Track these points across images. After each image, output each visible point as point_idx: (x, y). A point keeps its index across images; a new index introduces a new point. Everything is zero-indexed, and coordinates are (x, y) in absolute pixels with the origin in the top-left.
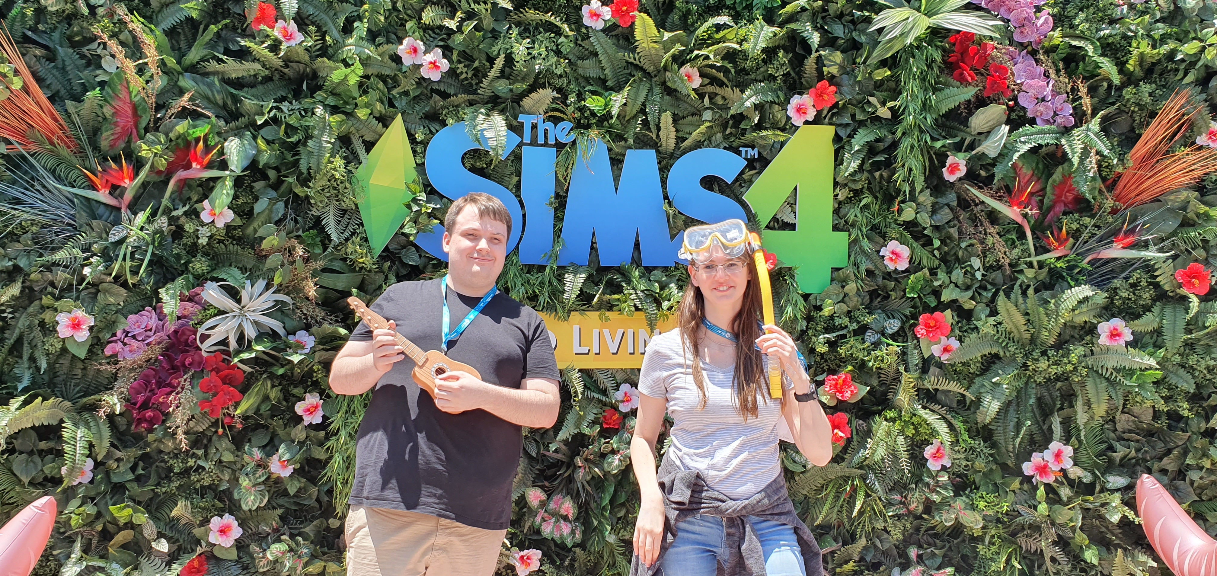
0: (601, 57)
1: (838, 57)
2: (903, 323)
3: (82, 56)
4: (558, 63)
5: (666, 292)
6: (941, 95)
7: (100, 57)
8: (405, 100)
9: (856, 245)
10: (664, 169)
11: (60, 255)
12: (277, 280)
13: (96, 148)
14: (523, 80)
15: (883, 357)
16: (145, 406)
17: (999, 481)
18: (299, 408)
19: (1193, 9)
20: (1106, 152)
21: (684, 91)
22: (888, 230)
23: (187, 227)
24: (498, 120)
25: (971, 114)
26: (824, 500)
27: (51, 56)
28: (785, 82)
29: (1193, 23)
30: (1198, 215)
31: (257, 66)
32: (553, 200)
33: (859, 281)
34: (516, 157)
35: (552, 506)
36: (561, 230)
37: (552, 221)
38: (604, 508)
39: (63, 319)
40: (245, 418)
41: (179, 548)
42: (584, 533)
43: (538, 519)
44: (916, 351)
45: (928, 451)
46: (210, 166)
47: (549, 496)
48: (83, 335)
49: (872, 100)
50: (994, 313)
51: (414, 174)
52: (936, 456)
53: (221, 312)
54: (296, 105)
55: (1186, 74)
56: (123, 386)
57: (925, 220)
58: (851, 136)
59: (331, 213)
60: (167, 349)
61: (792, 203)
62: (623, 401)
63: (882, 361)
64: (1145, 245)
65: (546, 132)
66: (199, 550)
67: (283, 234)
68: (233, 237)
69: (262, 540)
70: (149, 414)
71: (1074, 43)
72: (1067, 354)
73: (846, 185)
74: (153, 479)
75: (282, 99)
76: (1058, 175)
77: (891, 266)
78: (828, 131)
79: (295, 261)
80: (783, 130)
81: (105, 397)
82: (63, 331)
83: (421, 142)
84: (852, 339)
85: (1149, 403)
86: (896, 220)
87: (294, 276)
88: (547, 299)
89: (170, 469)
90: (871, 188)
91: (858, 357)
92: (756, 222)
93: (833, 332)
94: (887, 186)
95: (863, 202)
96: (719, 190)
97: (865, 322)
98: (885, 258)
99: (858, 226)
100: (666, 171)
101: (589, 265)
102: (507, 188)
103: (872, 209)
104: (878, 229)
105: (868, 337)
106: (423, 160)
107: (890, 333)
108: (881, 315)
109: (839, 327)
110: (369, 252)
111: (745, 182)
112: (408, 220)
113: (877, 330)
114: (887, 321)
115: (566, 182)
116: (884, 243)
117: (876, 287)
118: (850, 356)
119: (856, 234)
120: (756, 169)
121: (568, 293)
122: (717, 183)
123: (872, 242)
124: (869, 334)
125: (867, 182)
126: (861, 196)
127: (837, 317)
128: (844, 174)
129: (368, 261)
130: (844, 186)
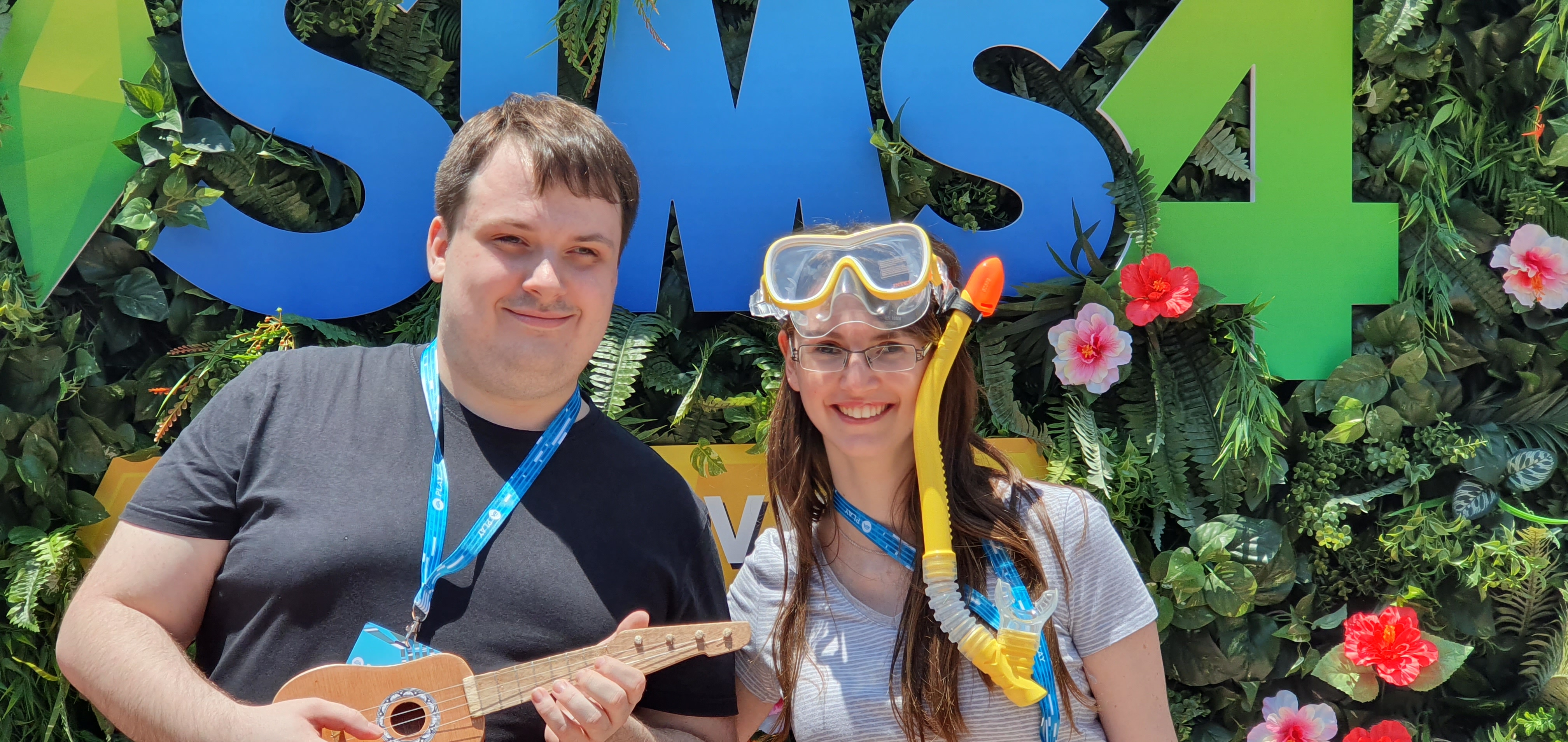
2: (1562, 459)
9: (1419, 239)
15: (1507, 560)
22: (1514, 195)
33: (1433, 342)
34: (444, 2)
51: (147, 59)
61: (1237, 121)
63: (1505, 569)
73: (1390, 68)
77: (1523, 298)
84: (1417, 509)
86: (1535, 166)
90: (1461, 75)
91: (1435, 561)
92: (1137, 178)
93: (1364, 490)
94: (1505, 68)
95: (1441, 117)
96: (1030, 89)
97: (1454, 460)
98: (1505, 276)
99: (1425, 186)
100: (876, 37)
101: (661, 311)
102: (420, 93)
103: (1464, 136)
104: (1485, 192)
105: (1462, 503)
106: (175, 17)
107: (1527, 489)
108: (1496, 439)
109: (1379, 474)
110: (21, 287)
111: (1102, 66)
112: (131, 191)
113: (1487, 480)
114: (1516, 454)
115: (590, 73)
116: (1501, 232)
117: (1482, 359)
118: (1413, 558)
119: (1421, 209)
120: (1132, 28)
121: (601, 393)
122: (1024, 68)
123: (1468, 229)
124: (1466, 493)
125: (1449, 58)
126: (1431, 99)
127: (1375, 445)
128: (1385, 36)
129: (16, 312)
130: (1385, 71)
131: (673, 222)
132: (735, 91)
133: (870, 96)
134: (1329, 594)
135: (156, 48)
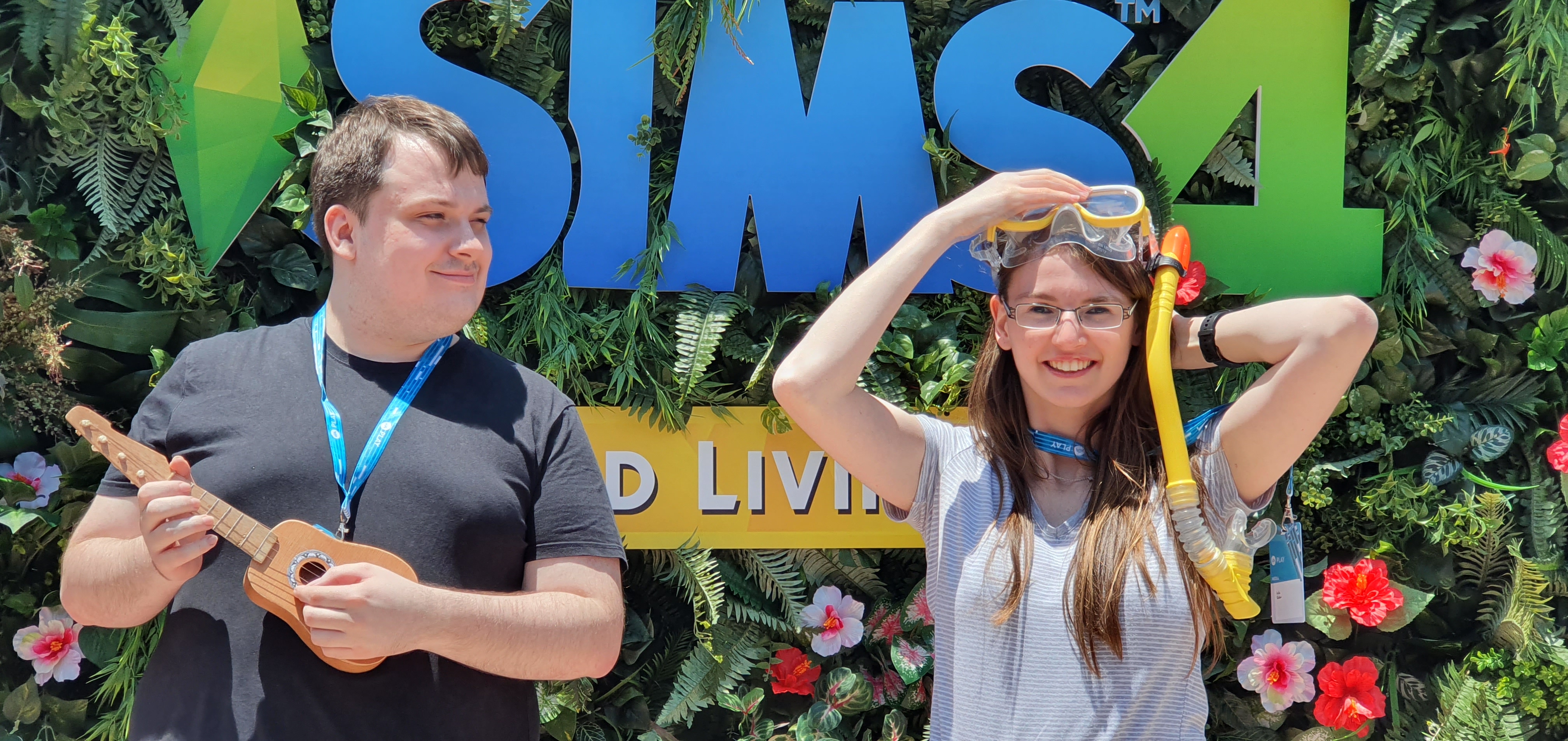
2: (1519, 435)
5: (932, 357)
9: (1402, 241)
10: (926, 52)
15: (1467, 519)
18: (26, 645)
22: (1484, 204)
32: (647, 127)
33: (1410, 330)
34: (557, 20)
36: (667, 203)
37: (645, 183)
44: (1552, 505)
51: (302, 66)
59: (101, 162)
61: (1243, 136)
62: (821, 630)
63: (1465, 528)
73: (1379, 92)
77: (1490, 294)
79: (11, 281)
84: (1391, 476)
86: (1504, 179)
87: (11, 316)
88: (633, 376)
90: (1442, 99)
91: (1404, 520)
92: (1155, 183)
93: (1346, 458)
94: (1481, 93)
95: (1422, 135)
96: (1065, 104)
97: (1423, 433)
98: (1474, 274)
99: (1407, 195)
100: (931, 55)
101: (738, 291)
102: (535, 98)
103: (1443, 152)
104: (1460, 201)
105: (1430, 470)
106: (326, 29)
107: (1487, 460)
108: (1463, 417)
109: (1359, 444)
110: (193, 258)
111: (1128, 84)
112: (288, 179)
113: (1453, 451)
114: (1479, 429)
115: (681, 83)
116: (1472, 236)
117: (1452, 347)
118: (1386, 518)
119: (1403, 215)
120: (1154, 52)
121: (685, 360)
122: (1060, 85)
123: (1446, 233)
124: (1434, 462)
125: (1431, 83)
126: (1416, 118)
127: (1356, 419)
128: (1375, 64)
129: (190, 280)
130: (1376, 94)
131: (750, 213)
132: (807, 101)
133: (924, 107)
134: (1313, 548)
135: (310, 56)
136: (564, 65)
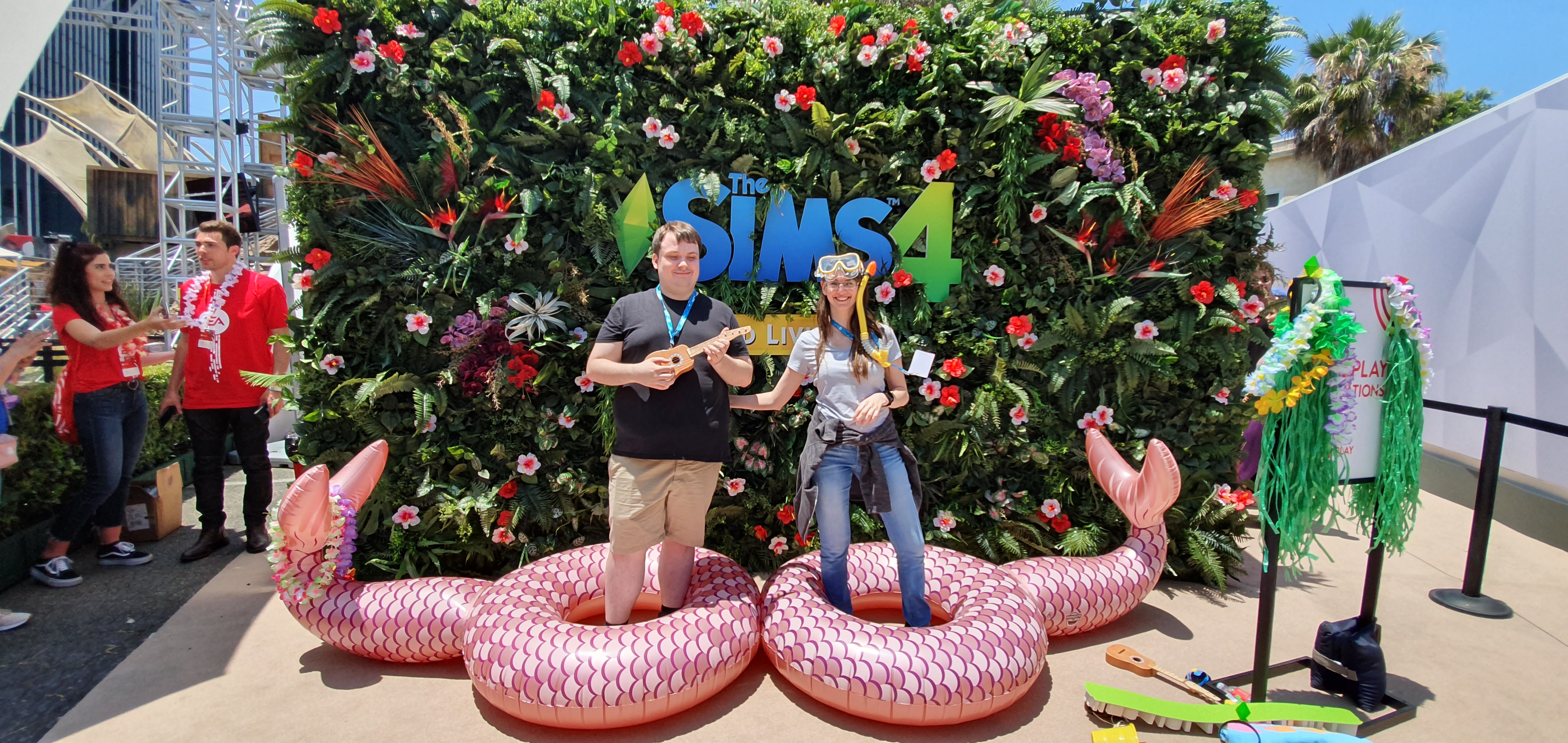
0: (788, 132)
1: (958, 132)
2: (998, 323)
3: (418, 131)
4: (757, 136)
6: (1031, 160)
7: (430, 132)
8: (648, 163)
9: (967, 268)
10: (833, 213)
11: (407, 273)
12: (559, 291)
13: (430, 198)
14: (732, 148)
15: (984, 346)
16: (470, 379)
17: (1061, 432)
18: (578, 381)
19: (1212, 98)
20: (1148, 201)
21: (848, 157)
22: (990, 258)
23: (495, 254)
24: (714, 177)
25: (1052, 173)
26: (940, 444)
27: (395, 131)
28: (919, 151)
29: (1212, 109)
30: (1209, 247)
31: (542, 138)
33: (969, 293)
34: (727, 204)
35: (753, 449)
36: (759, 255)
37: (752, 250)
38: (789, 452)
39: (410, 318)
40: (539, 386)
41: (498, 476)
42: (775, 468)
43: (743, 458)
44: (1007, 342)
45: (1013, 412)
46: (510, 210)
47: (751, 441)
48: (425, 330)
49: (981, 163)
50: (1062, 316)
51: (654, 217)
52: (1018, 415)
53: (521, 314)
54: (571, 167)
55: (1205, 146)
56: (455, 365)
57: (1017, 251)
58: (966, 190)
59: (597, 244)
60: (485, 339)
61: (923, 237)
63: (983, 349)
64: (1170, 269)
65: (749, 186)
66: (511, 478)
67: (563, 259)
68: (529, 262)
69: (556, 472)
70: (474, 385)
71: (1128, 122)
72: (1112, 345)
74: (478, 429)
75: (562, 163)
76: (1111, 219)
77: (991, 283)
78: (949, 186)
79: (572, 278)
80: (918, 185)
81: (442, 373)
82: (411, 327)
83: (660, 193)
85: (1167, 379)
86: (996, 250)
87: (572, 288)
88: (749, 305)
89: (490, 422)
90: (979, 227)
91: (966, 347)
94: (990, 226)
95: (973, 238)
97: (972, 322)
98: (987, 277)
99: (969, 255)
103: (979, 243)
104: (983, 257)
105: (974, 333)
107: (990, 330)
108: (983, 318)
109: (954, 325)
110: (624, 272)
111: (890, 223)
113: (980, 327)
114: (987, 321)
116: (987, 266)
117: (981, 298)
118: (961, 346)
119: (968, 260)
120: (898, 214)
121: (764, 301)
123: (979, 266)
124: (975, 330)
125: (976, 223)
126: (971, 233)
127: (953, 318)
128: (960, 217)
129: (623, 278)
130: (960, 226)
134: (941, 355)
136: (729, 217)
